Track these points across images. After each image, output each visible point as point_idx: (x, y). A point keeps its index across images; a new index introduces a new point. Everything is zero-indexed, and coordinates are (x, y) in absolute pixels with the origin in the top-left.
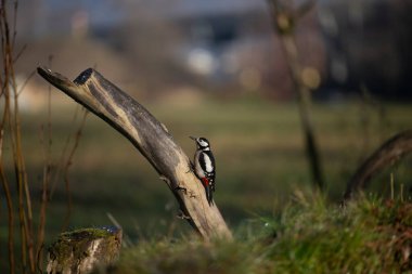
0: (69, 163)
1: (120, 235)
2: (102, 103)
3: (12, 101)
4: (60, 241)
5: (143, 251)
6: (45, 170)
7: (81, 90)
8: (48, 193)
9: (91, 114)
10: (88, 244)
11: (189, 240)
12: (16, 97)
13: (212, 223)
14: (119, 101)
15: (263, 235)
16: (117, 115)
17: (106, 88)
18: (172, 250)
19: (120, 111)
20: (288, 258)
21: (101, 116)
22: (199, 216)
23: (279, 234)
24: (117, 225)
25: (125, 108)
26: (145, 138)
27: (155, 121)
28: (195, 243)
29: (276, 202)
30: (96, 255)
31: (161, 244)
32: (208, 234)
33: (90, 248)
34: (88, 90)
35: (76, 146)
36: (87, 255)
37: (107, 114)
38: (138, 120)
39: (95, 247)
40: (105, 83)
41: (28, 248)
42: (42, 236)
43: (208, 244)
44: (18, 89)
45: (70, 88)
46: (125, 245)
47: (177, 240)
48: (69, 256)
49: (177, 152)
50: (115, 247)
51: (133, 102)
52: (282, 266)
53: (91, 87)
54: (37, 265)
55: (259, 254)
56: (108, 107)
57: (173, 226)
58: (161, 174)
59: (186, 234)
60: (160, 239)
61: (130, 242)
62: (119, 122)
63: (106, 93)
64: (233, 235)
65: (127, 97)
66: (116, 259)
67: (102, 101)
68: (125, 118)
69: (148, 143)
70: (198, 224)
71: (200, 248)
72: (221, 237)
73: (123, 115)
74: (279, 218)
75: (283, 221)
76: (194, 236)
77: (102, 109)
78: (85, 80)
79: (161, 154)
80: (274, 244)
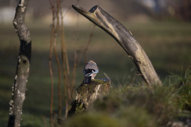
0: (86, 49)
1: (110, 83)
3: (60, 20)
4: (82, 85)
5: (120, 90)
6: (75, 53)
7: (92, 15)
8: (77, 62)
9: (97, 27)
11: (142, 85)
12: (62, 18)
13: (152, 77)
14: (110, 21)
15: (176, 83)
16: (108, 27)
17: (104, 15)
18: (133, 90)
19: (110, 25)
20: (188, 94)
21: (102, 27)
22: (146, 74)
23: (183, 83)
24: (108, 78)
25: (113, 24)
26: (122, 38)
27: (126, 30)
28: (144, 87)
29: (182, 67)
30: (98, 92)
31: (129, 87)
32: (151, 83)
33: (96, 88)
34: (96, 16)
36: (94, 92)
37: (104, 27)
38: (118, 29)
39: (98, 88)
40: (103, 12)
41: (67, 88)
42: (74, 82)
43: (150, 87)
44: (63, 15)
45: (87, 14)
46: (112, 87)
47: (136, 85)
48: (86, 92)
49: (136, 44)
50: (107, 88)
51: (117, 21)
52: (185, 98)
53: (97, 14)
54: (71, 96)
55: (174, 92)
56: (104, 23)
57: (134, 79)
58: (129, 54)
59: (140, 83)
60: (129, 85)
61: (114, 86)
62: (110, 30)
63: (104, 17)
64: (162, 83)
65: (113, 18)
66: (108, 93)
67: (102, 21)
68: (113, 28)
70: (146, 78)
71: (146, 89)
72: (156, 84)
73: (111, 27)
74: (184, 75)
75: (185, 77)
76: (144, 83)
77: (102, 24)
78: (94, 11)
79: (129, 45)
80: (182, 87)
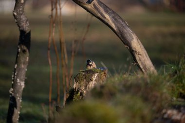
0: (84, 39)
1: (107, 72)
2: (99, 12)
3: (59, 11)
4: (79, 74)
5: (117, 79)
6: (73, 42)
7: (90, 6)
8: (75, 52)
9: (94, 17)
10: (92, 75)
11: (137, 74)
12: (60, 9)
13: (148, 66)
14: (107, 12)
15: (171, 72)
16: (105, 18)
17: (101, 6)
18: (129, 79)
19: (107, 16)
20: (182, 83)
21: (99, 18)
22: (142, 63)
23: (178, 72)
24: (105, 67)
25: (109, 14)
26: (118, 28)
27: (123, 21)
28: (140, 75)
29: (177, 57)
30: (96, 80)
31: (125, 76)
32: (146, 72)
33: (93, 77)
34: (93, 6)
35: (87, 31)
36: (91, 80)
37: (101, 17)
38: (115, 20)
39: (95, 77)
40: (100, 3)
41: (66, 76)
42: (72, 72)
43: (146, 76)
44: (62, 5)
45: (85, 5)
46: (108, 76)
47: (132, 74)
48: (83, 81)
49: (132, 34)
50: (104, 77)
51: (113, 12)
52: (179, 86)
53: (94, 5)
54: (69, 84)
55: (168, 81)
56: (102, 14)
57: (130, 68)
58: (125, 44)
59: (136, 71)
60: (124, 74)
61: (111, 75)
62: (106, 21)
63: (101, 8)
64: (157, 71)
65: (109, 9)
66: (105, 82)
68: (109, 19)
69: (119, 30)
70: (141, 67)
71: (142, 77)
72: (152, 73)
73: (108, 18)
74: (178, 64)
75: (180, 66)
76: (140, 72)
77: (99, 15)
78: (91, 2)
79: (125, 35)
80: (176, 76)
